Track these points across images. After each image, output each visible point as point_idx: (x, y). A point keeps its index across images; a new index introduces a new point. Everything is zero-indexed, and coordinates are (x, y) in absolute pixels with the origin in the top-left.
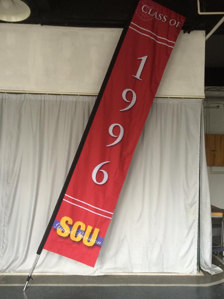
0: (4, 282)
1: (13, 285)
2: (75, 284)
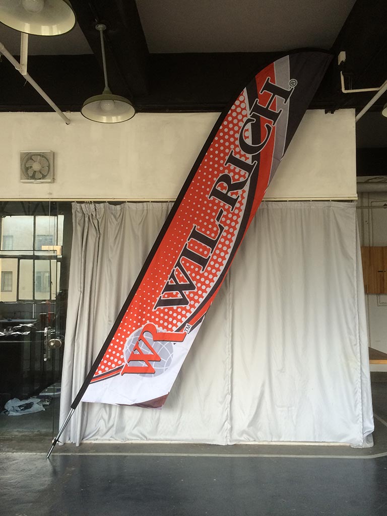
0: (94, 451)
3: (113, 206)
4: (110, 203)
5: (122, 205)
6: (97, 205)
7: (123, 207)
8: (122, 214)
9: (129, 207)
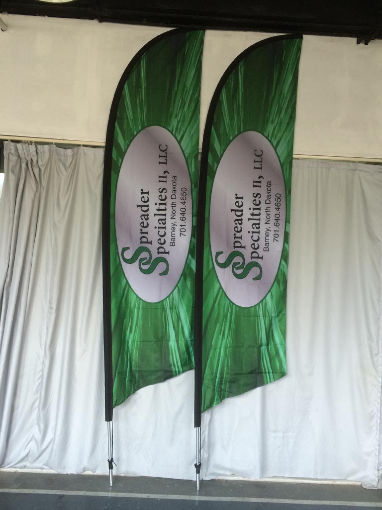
0: (19, 485)
1: (35, 492)
2: (148, 495)
3: (62, 150)
4: (59, 145)
5: (76, 149)
6: (39, 147)
7: (75, 152)
8: (74, 162)
9: (84, 152)
